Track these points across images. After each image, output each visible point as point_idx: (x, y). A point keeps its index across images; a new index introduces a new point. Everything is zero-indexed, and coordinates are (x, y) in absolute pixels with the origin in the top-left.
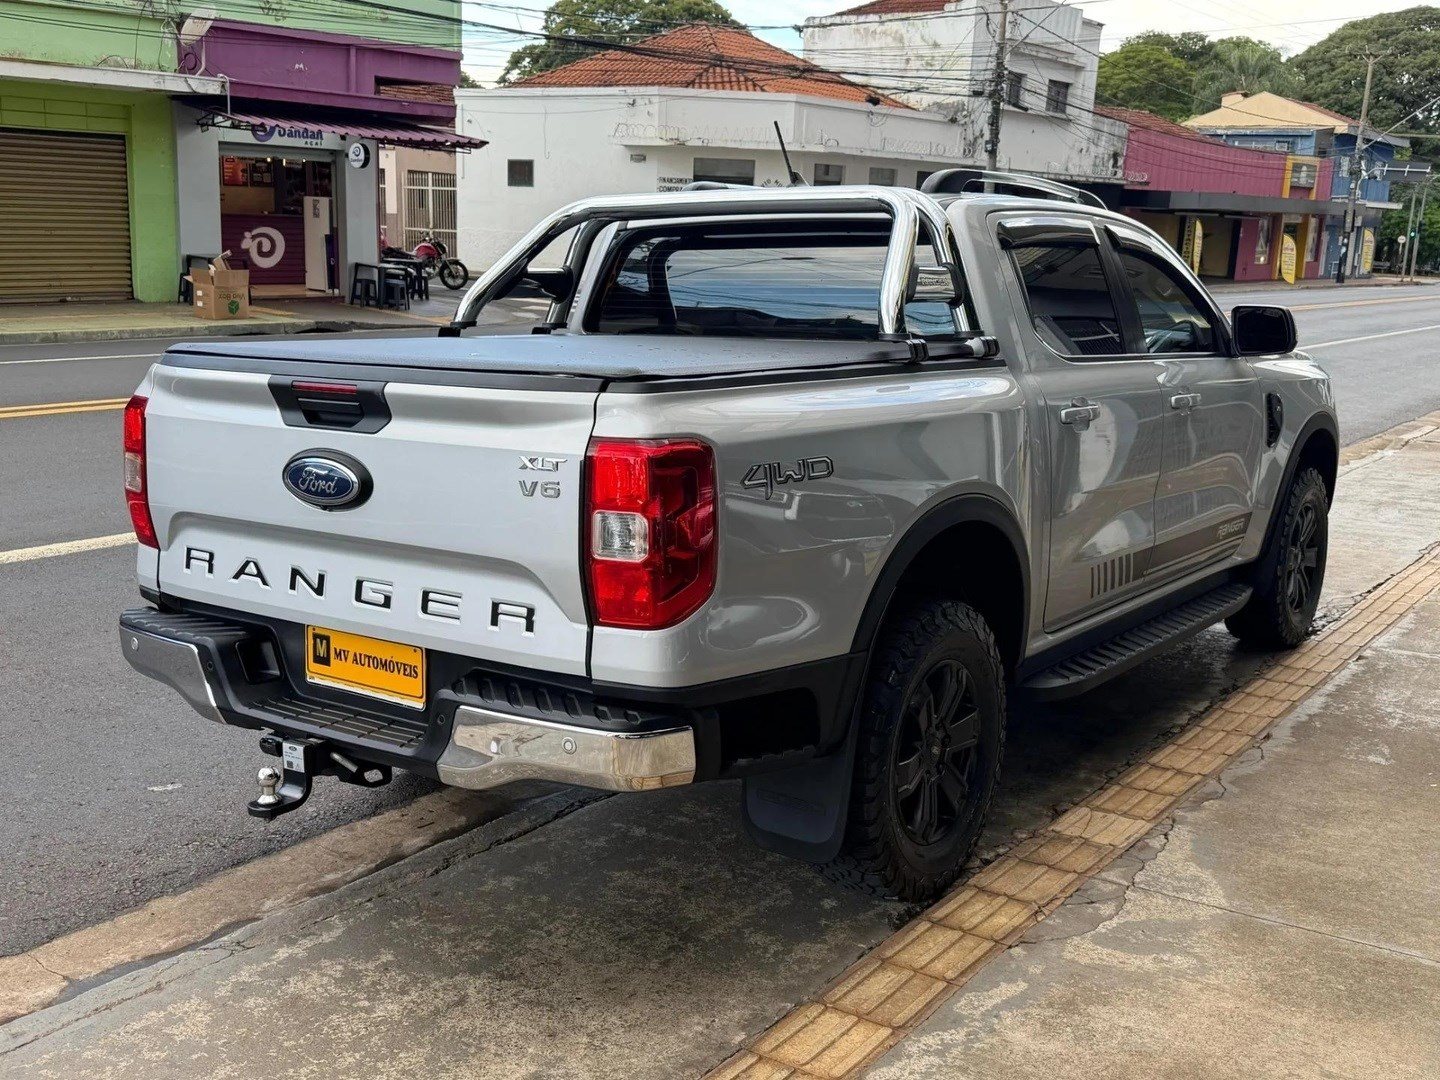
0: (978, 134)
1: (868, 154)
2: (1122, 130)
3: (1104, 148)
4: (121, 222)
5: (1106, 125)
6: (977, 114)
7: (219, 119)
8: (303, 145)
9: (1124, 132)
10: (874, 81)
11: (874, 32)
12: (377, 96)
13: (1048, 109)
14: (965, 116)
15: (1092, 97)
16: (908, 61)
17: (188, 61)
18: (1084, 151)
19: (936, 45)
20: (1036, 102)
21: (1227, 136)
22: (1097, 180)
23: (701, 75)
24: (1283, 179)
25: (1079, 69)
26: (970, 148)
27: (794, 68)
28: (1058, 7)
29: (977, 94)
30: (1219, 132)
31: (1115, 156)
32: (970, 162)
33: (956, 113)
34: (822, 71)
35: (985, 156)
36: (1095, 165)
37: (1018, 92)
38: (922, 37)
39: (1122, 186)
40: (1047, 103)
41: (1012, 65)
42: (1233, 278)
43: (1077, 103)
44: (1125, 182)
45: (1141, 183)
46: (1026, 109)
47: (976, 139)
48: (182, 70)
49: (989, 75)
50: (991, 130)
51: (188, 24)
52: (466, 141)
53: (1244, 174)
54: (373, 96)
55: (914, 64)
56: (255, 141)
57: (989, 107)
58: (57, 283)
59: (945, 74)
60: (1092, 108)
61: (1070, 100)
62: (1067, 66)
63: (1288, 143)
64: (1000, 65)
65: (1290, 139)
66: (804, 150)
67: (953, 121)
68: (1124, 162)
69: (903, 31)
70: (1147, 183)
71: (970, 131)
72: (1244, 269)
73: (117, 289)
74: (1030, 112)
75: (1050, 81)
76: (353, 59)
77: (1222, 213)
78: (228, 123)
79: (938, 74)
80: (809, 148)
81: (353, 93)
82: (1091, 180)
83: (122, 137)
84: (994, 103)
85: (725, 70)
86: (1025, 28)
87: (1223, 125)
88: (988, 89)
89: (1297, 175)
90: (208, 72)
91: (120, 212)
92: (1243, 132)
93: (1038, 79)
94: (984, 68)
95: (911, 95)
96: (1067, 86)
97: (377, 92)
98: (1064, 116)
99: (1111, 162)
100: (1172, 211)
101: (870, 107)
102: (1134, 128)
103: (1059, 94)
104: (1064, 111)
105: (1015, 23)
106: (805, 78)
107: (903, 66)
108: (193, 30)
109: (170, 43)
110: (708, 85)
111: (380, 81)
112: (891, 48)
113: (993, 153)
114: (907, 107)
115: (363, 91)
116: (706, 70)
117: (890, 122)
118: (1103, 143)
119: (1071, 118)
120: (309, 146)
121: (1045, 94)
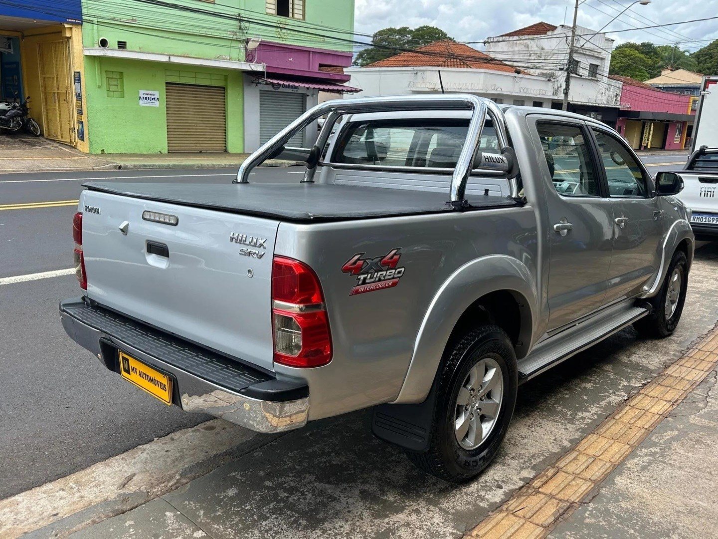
0: (559, 86)
1: (513, 94)
2: (619, 84)
3: (612, 93)
4: (222, 121)
5: (613, 82)
6: (559, 78)
7: (261, 81)
8: (291, 92)
9: (621, 86)
10: (515, 64)
11: (517, 43)
12: (320, 72)
13: (589, 76)
14: (554, 79)
15: (608, 71)
16: (530, 56)
17: (249, 57)
18: (603, 94)
19: (543, 49)
20: (585, 73)
21: (663, 88)
22: (609, 106)
23: (445, 62)
24: (688, 107)
25: (602, 59)
26: (556, 92)
27: (486, 59)
28: (595, 34)
29: (561, 69)
30: (660, 86)
31: (617, 95)
32: (556, 98)
33: (550, 77)
34: (497, 60)
35: (563, 95)
36: (608, 100)
37: (577, 68)
38: (537, 46)
39: (619, 108)
40: (589, 73)
41: (576, 57)
42: (664, 148)
43: (601, 73)
44: (621, 107)
45: (627, 108)
46: (581, 76)
47: (558, 88)
48: (247, 61)
49: (566, 62)
50: (566, 84)
51: (250, 43)
52: (354, 90)
53: (671, 104)
54: (318, 71)
55: (533, 57)
56: (273, 90)
57: (566, 74)
58: (199, 145)
59: (546, 61)
60: (607, 75)
61: (598, 72)
62: (598, 58)
63: (691, 91)
64: (571, 57)
65: (692, 90)
66: (488, 92)
67: (549, 80)
68: (620, 98)
69: (529, 43)
70: (630, 108)
71: (556, 85)
72: (670, 145)
73: (221, 148)
74: (583, 77)
75: (590, 64)
76: (311, 56)
77: (661, 121)
78: (264, 83)
79: (543, 61)
80: (489, 92)
81: (310, 70)
82: (607, 106)
83: (224, 88)
84: (568, 73)
85: (455, 60)
86: (582, 42)
87: (662, 83)
88: (566, 67)
89: (694, 105)
90: (257, 62)
91: (222, 117)
92: (670, 86)
93: (585, 63)
94: (563, 58)
95: (531, 70)
96: (597, 66)
97: (319, 70)
98: (596, 79)
99: (615, 98)
100: (640, 120)
101: (516, 75)
102: (625, 84)
103: (594, 70)
104: (596, 77)
105: (578, 40)
106: (490, 63)
107: (528, 58)
108: (252, 46)
109: (243, 51)
110: (448, 66)
111: (321, 66)
112: (523, 51)
113: (566, 94)
114: (530, 75)
115: (314, 69)
116: (447, 60)
117: (523, 80)
118: (612, 90)
119: (599, 79)
120: (293, 92)
121: (588, 69)
